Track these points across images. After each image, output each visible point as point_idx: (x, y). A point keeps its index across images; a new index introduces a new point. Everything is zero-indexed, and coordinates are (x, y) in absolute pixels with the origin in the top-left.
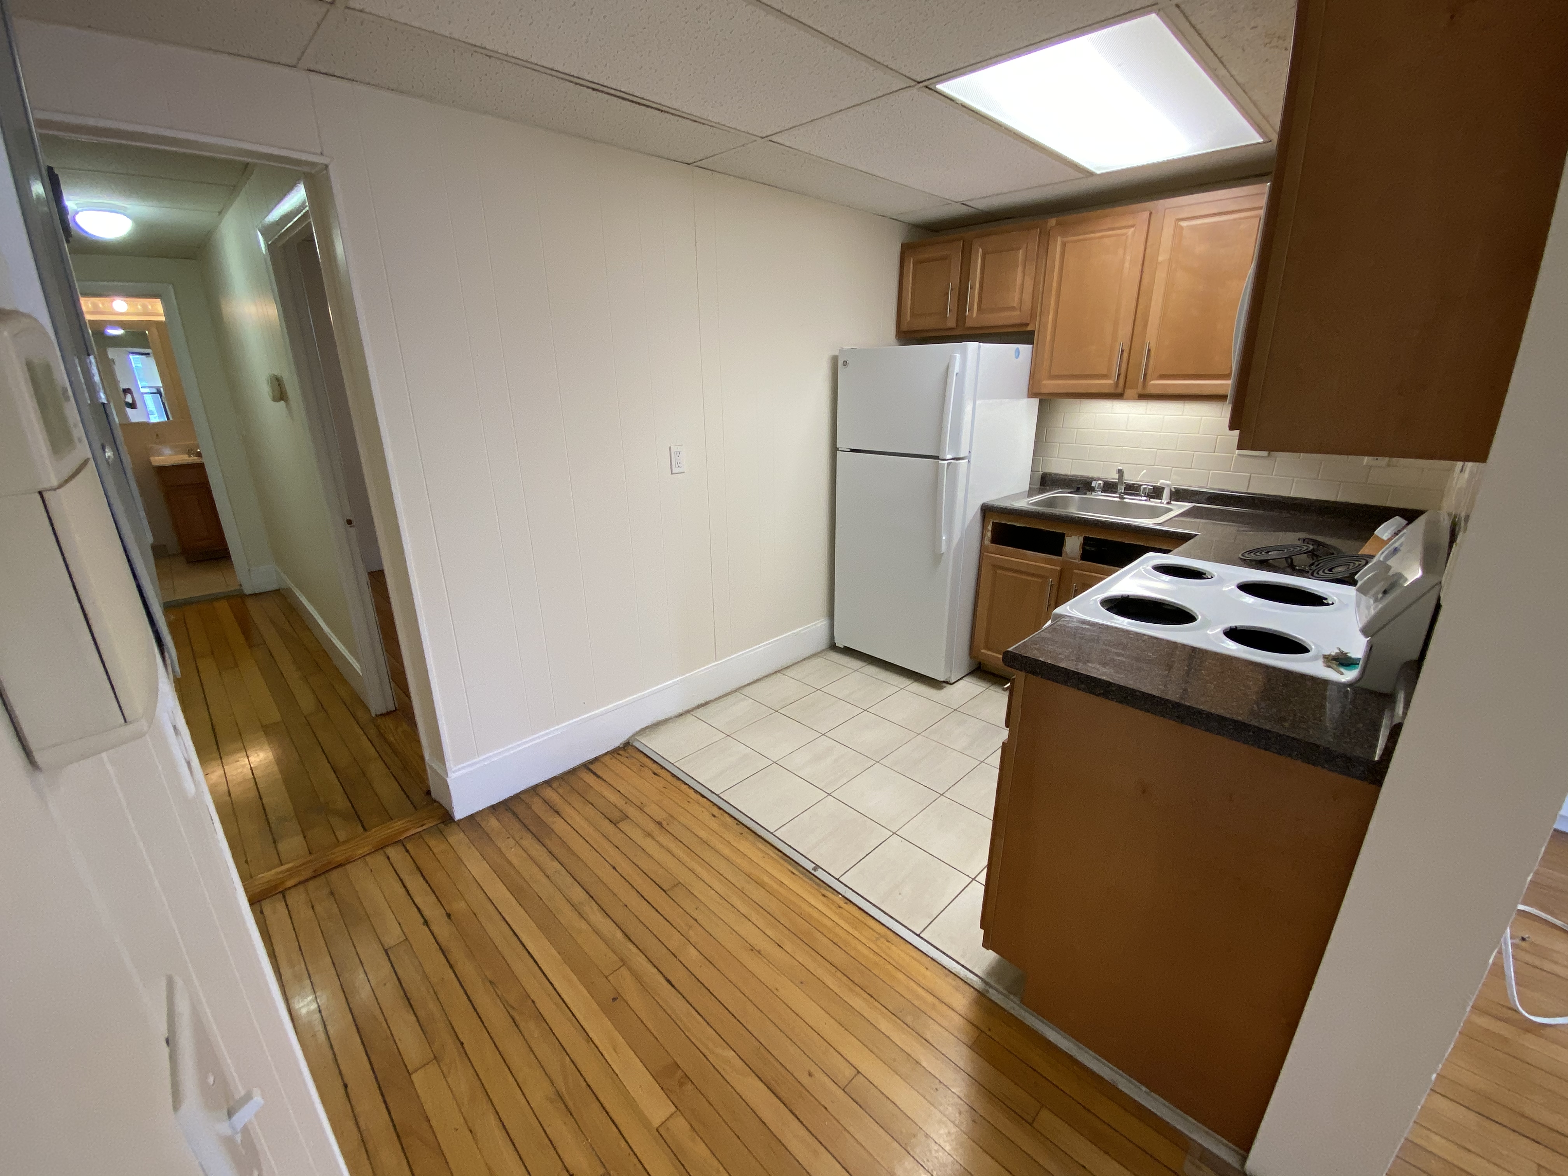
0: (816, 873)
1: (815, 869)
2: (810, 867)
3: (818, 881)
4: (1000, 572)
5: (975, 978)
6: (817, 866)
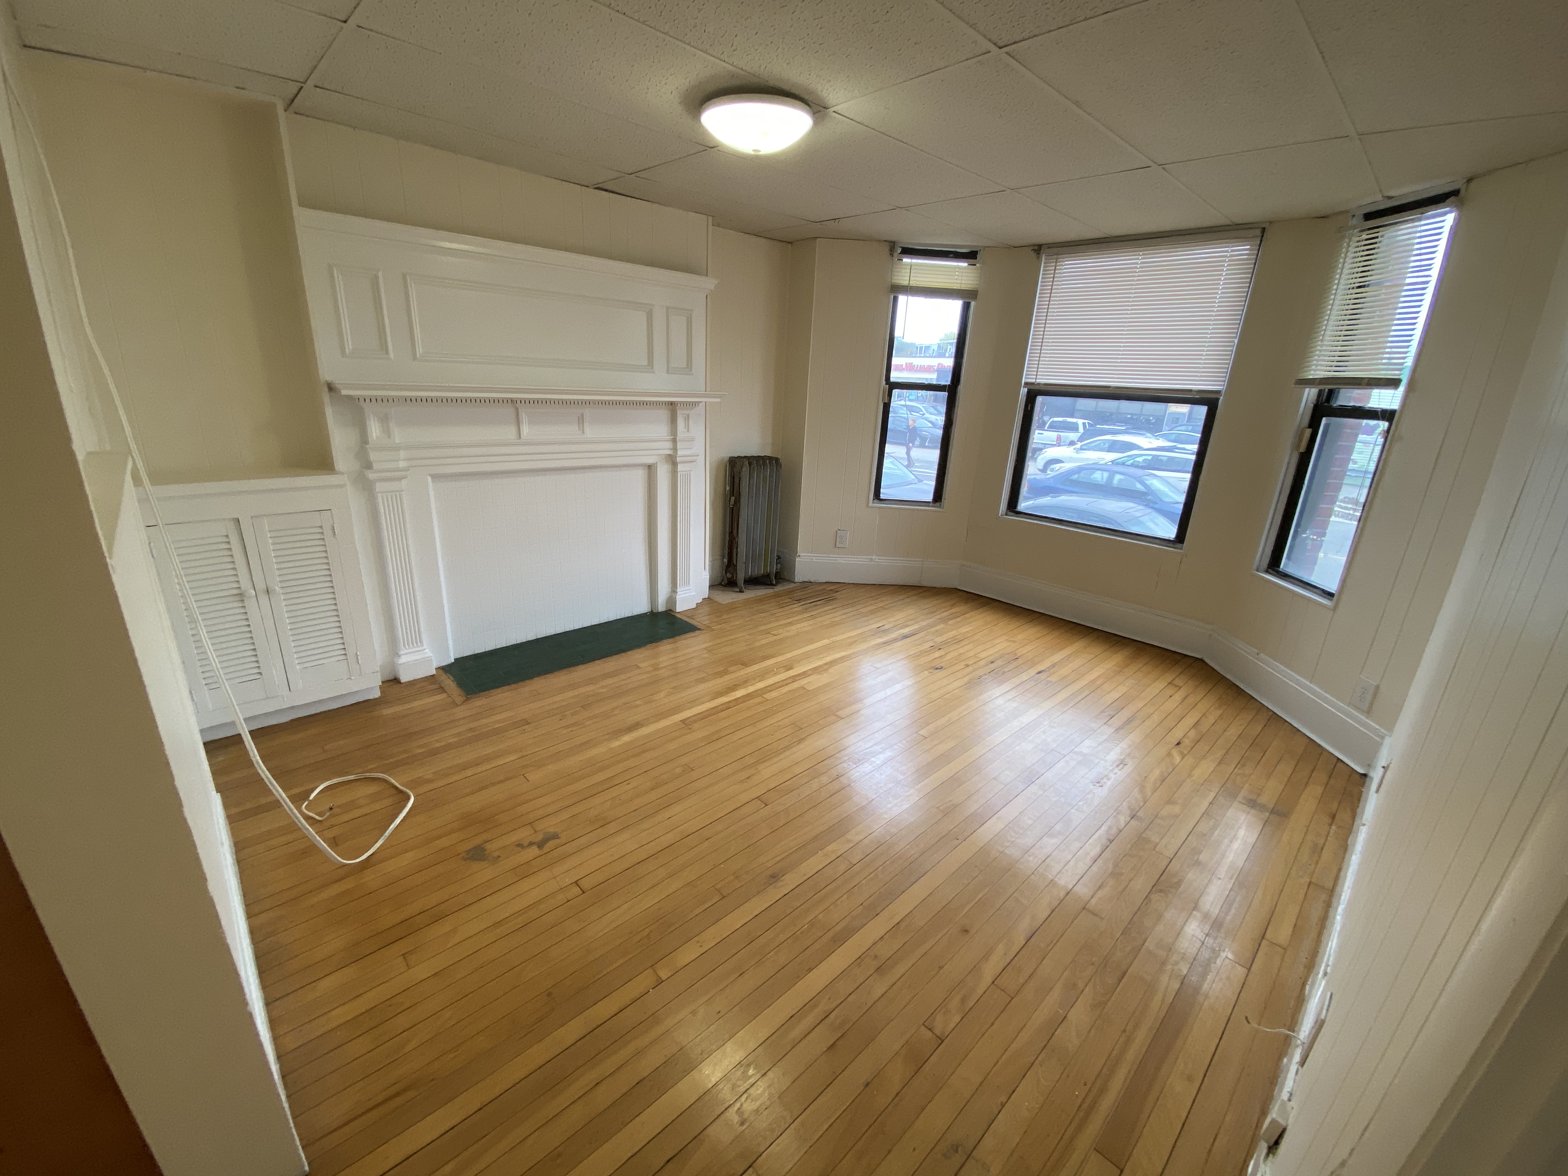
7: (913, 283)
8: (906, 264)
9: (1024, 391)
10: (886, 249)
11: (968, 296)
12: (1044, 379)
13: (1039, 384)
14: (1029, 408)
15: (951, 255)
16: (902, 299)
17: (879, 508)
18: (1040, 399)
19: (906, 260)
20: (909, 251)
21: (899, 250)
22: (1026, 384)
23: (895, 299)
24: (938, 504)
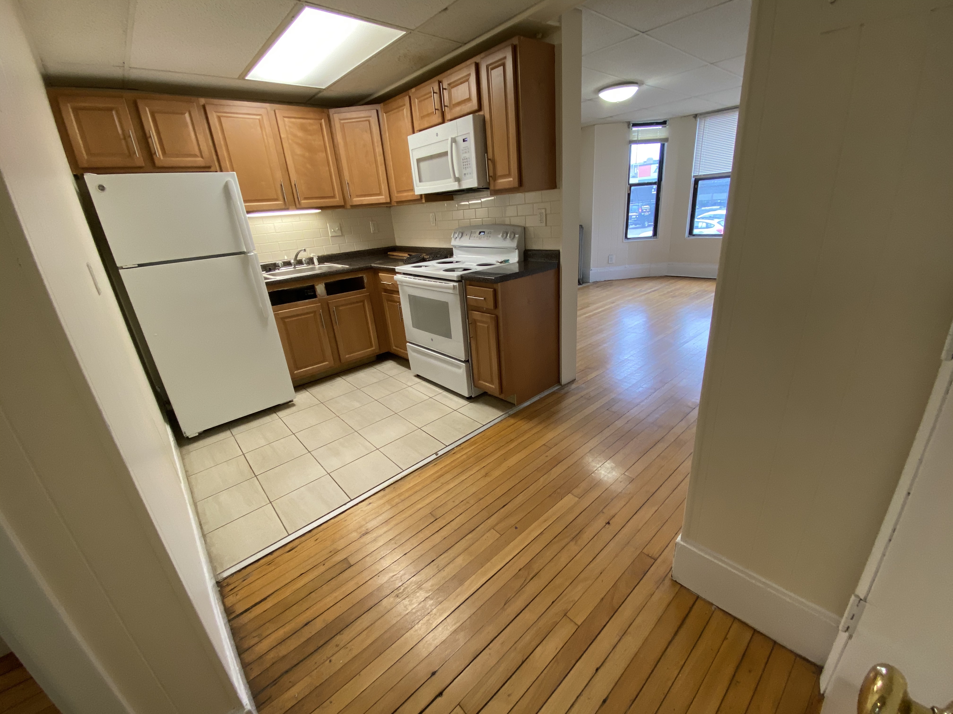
0: (439, 455)
1: (437, 455)
2: (434, 457)
3: (443, 456)
4: (287, 320)
5: (503, 416)
6: (436, 454)
7: (640, 138)
8: (635, 131)
9: (693, 180)
10: (626, 125)
11: (663, 142)
12: (702, 173)
13: (700, 175)
14: (696, 187)
15: (655, 124)
16: (634, 147)
17: (628, 242)
18: (700, 182)
19: (634, 129)
20: (635, 125)
21: (632, 125)
22: (694, 176)
23: (631, 146)
24: (655, 237)
